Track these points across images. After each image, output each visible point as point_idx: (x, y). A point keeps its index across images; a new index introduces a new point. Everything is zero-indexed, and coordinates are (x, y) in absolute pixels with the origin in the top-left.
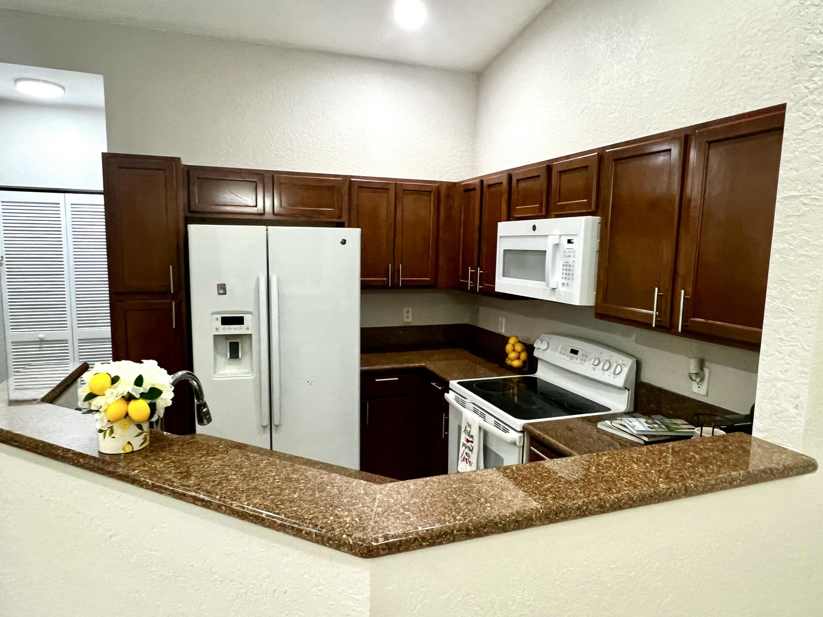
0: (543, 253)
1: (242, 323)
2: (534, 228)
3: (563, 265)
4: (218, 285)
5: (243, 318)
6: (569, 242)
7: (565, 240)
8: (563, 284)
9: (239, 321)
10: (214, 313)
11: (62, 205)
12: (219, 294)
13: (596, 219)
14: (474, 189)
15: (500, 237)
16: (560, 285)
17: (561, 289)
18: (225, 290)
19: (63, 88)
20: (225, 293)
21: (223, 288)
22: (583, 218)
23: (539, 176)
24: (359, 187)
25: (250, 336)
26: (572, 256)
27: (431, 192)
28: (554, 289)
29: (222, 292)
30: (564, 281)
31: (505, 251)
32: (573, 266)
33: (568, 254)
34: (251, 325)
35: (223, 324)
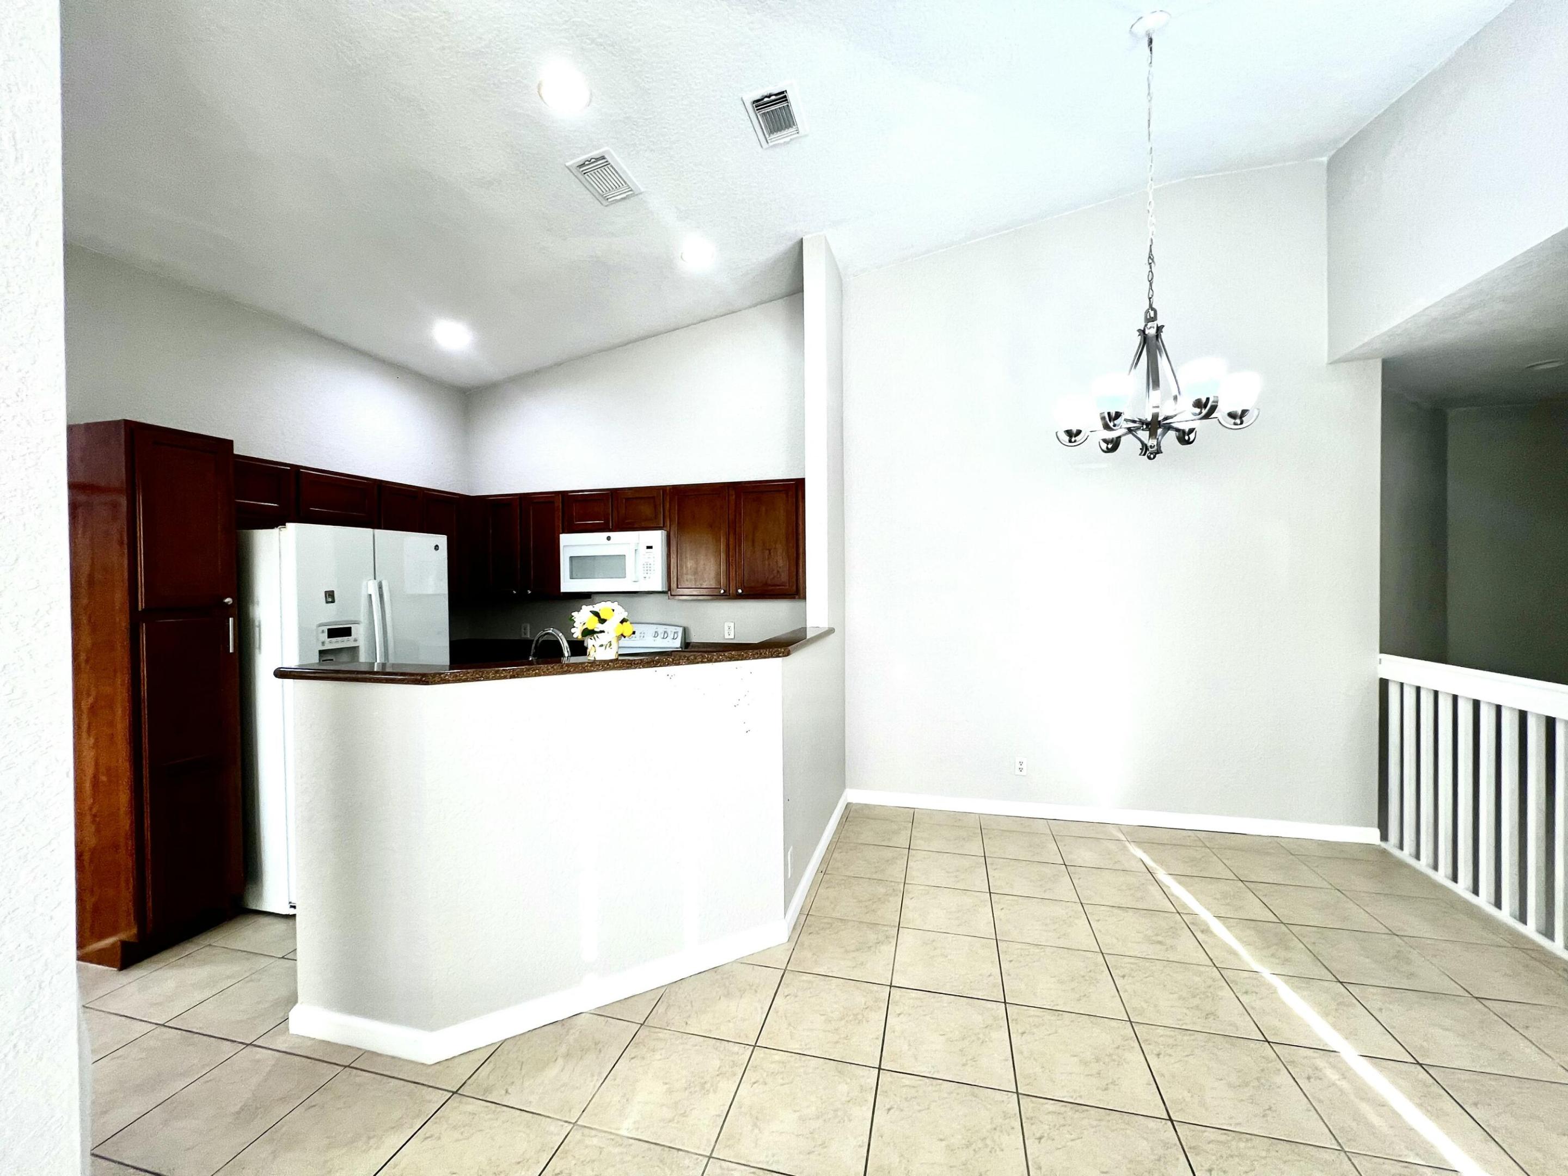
0: (622, 557)
1: (350, 635)
2: (609, 538)
3: (644, 564)
4: (325, 592)
5: (350, 628)
6: (649, 547)
7: (644, 546)
8: (643, 578)
9: (346, 632)
10: (320, 625)
12: (327, 602)
13: (662, 533)
15: (564, 546)
16: (640, 579)
17: (642, 581)
18: (333, 597)
20: (333, 602)
25: (356, 648)
26: (651, 558)
28: (634, 582)
29: (330, 600)
30: (645, 575)
32: (653, 564)
33: (648, 556)
34: (359, 636)
35: (329, 636)
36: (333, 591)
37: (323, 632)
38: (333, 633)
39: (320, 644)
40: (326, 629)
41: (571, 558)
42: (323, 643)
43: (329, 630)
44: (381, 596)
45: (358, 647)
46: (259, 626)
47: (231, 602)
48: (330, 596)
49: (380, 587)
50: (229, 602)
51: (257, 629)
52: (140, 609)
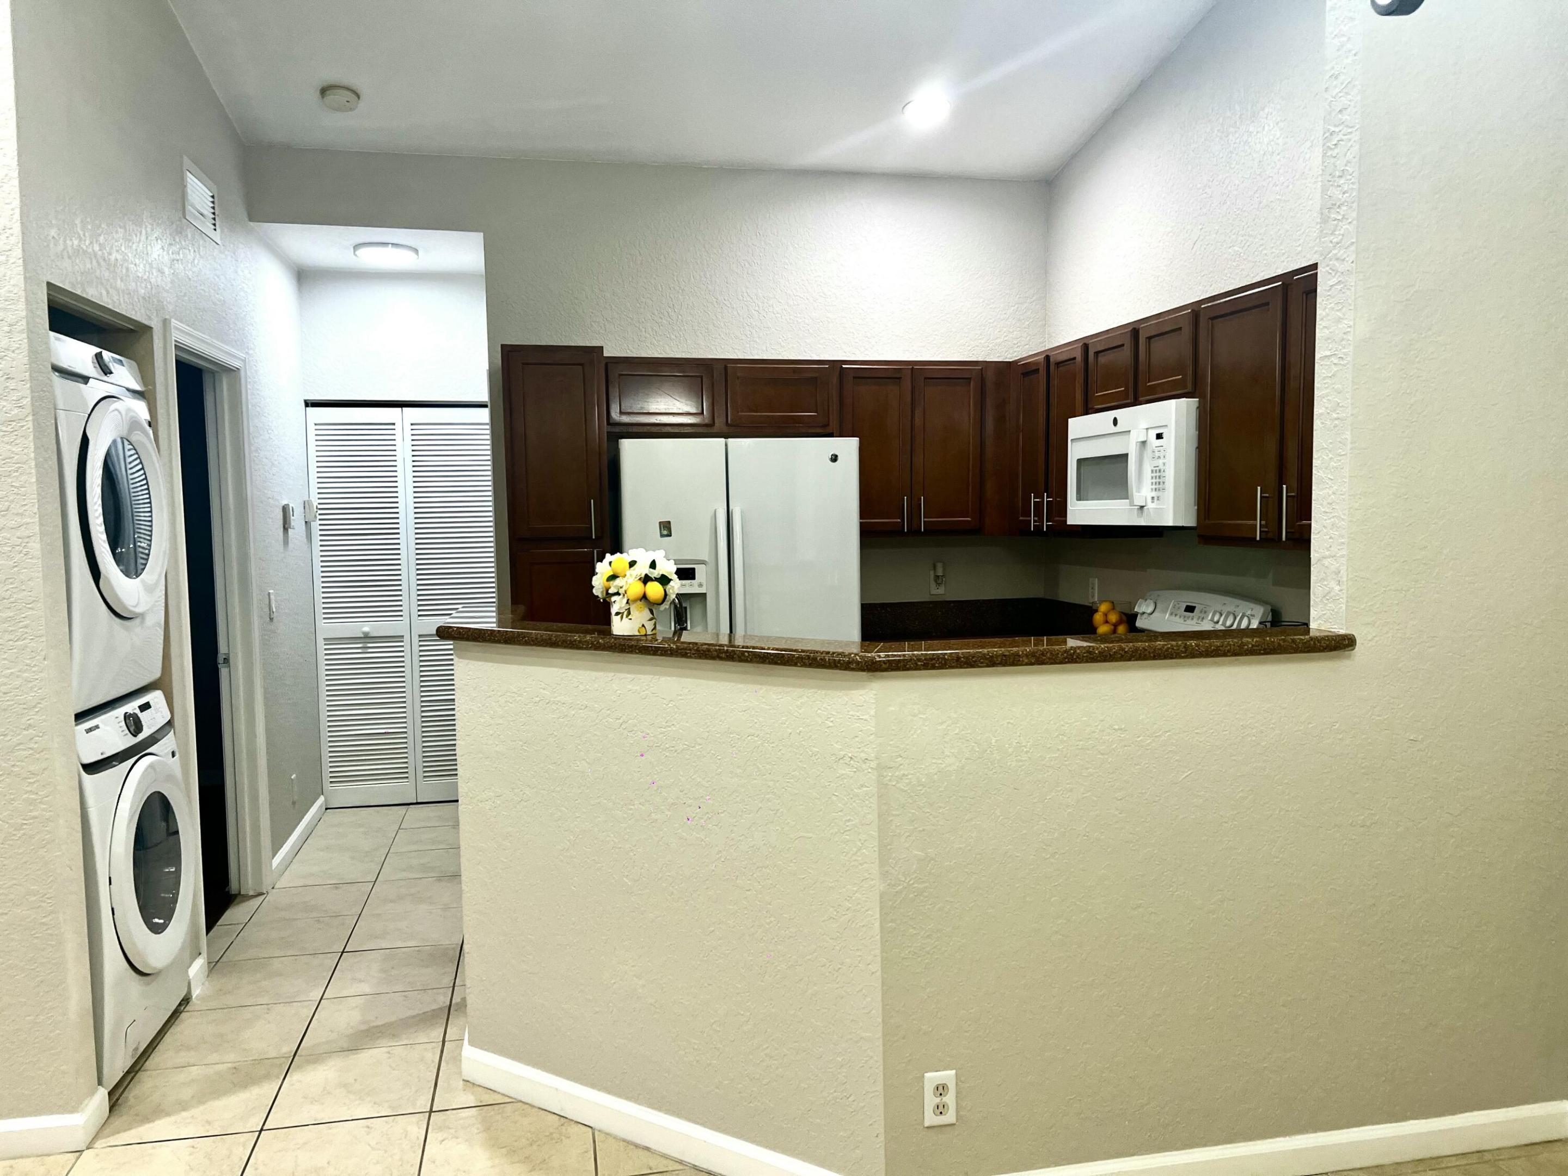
0: (1125, 457)
1: (693, 578)
2: (1115, 422)
3: (1152, 471)
4: (660, 522)
5: (693, 569)
6: (1159, 436)
7: (1153, 434)
8: (1153, 498)
9: (688, 574)
11: (398, 427)
12: (662, 536)
13: (1194, 402)
14: (1037, 371)
15: (1072, 440)
16: (1149, 500)
17: (1151, 505)
18: (669, 530)
19: (416, 251)
20: (669, 535)
21: (666, 527)
22: (1173, 402)
23: (1123, 345)
24: (854, 378)
25: (703, 596)
26: (1162, 457)
27: (970, 379)
28: (1142, 507)
29: (665, 532)
30: (1154, 494)
31: (1080, 462)
32: (1164, 471)
33: (1157, 454)
34: (705, 581)
36: (669, 522)
41: (1076, 463)
45: (703, 593)
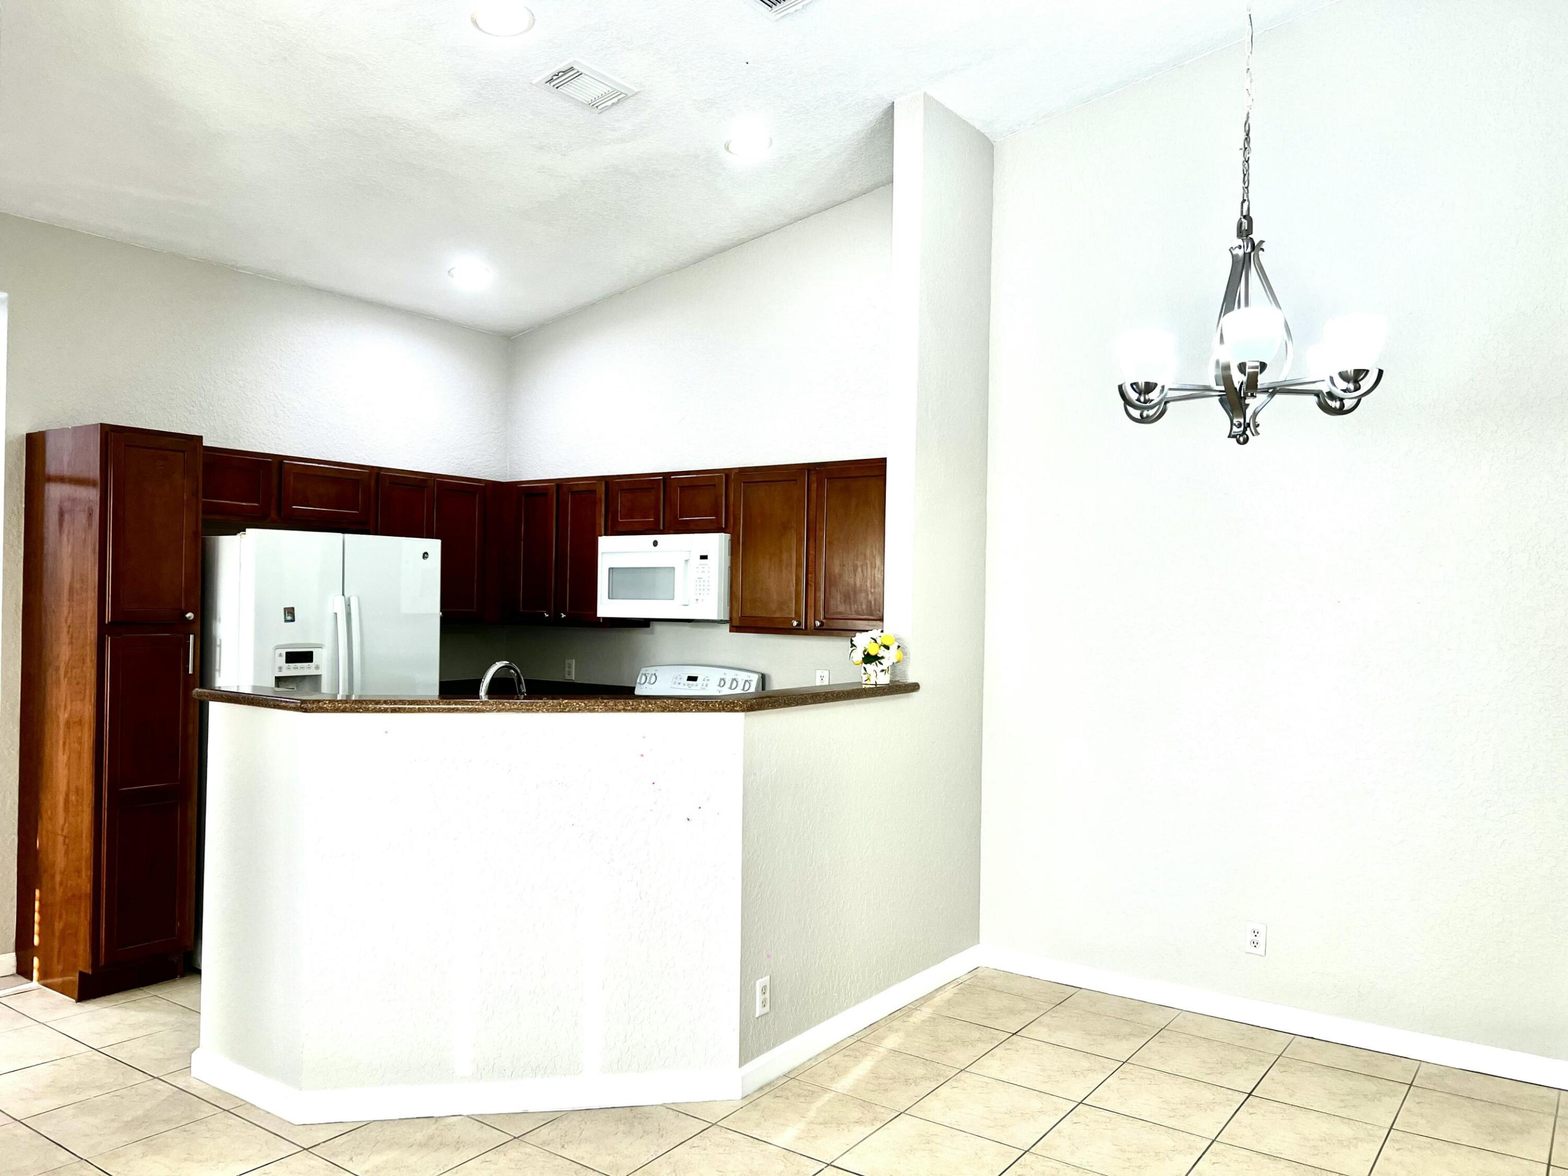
0: (671, 569)
1: (311, 661)
2: (655, 543)
3: (697, 581)
4: (284, 609)
5: (312, 653)
6: (702, 557)
7: (698, 555)
8: (697, 600)
9: (306, 657)
10: (277, 648)
12: (286, 621)
13: (725, 537)
14: (544, 494)
15: (603, 553)
16: (694, 601)
17: (695, 605)
18: (293, 615)
20: (293, 620)
24: (390, 483)
25: (317, 677)
26: (707, 571)
27: (474, 492)
28: (686, 606)
30: (698, 597)
32: (709, 581)
33: (702, 569)
34: (322, 664)
35: (287, 662)
36: (293, 609)
37: (280, 655)
38: (293, 657)
39: (277, 669)
40: (284, 652)
41: (611, 570)
42: (280, 668)
43: (287, 653)
44: (349, 615)
45: (320, 675)
46: (220, 646)
47: (192, 618)
48: (290, 613)
49: (348, 606)
50: (190, 617)
51: (218, 649)
52: (107, 622)
